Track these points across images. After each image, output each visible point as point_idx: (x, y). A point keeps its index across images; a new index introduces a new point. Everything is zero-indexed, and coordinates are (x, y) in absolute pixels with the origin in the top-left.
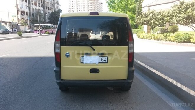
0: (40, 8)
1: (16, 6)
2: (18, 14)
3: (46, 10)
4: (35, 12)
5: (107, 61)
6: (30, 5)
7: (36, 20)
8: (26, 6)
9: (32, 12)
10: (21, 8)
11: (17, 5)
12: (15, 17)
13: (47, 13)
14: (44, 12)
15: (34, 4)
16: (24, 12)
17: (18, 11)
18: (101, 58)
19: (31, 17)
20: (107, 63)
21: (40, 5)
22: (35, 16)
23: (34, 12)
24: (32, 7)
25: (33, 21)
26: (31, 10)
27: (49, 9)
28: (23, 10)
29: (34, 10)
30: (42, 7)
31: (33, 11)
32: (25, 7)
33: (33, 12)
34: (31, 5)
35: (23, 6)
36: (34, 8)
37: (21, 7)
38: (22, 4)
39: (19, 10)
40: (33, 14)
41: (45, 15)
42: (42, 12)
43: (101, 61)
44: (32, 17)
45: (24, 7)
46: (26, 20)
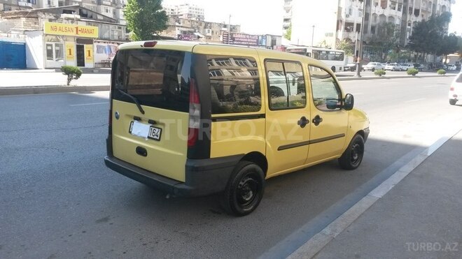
0: (393, 13)
1: (337, 11)
2: (338, 29)
3: (408, 16)
4: (379, 24)
5: (158, 138)
6: (368, 9)
7: (378, 41)
8: (360, 10)
9: (371, 22)
10: (347, 16)
11: (340, 9)
12: (331, 35)
13: (409, 25)
14: (404, 21)
15: (379, 4)
16: (352, 24)
17: (339, 22)
18: (153, 129)
19: (367, 35)
20: (159, 140)
21: (395, 4)
22: (376, 33)
23: (377, 22)
24: (372, 13)
25: (371, 43)
26: (371, 18)
27: (417, 12)
28: (350, 19)
29: (378, 18)
30: (399, 10)
31: (375, 20)
32: (357, 12)
33: (374, 24)
34: (373, 7)
35: (353, 12)
36: (379, 14)
37: (347, 13)
38: (351, 6)
39: (341, 21)
40: (373, 28)
41: (403, 29)
42: (397, 22)
43: (152, 136)
44: (370, 34)
45: (355, 12)
46: (353, 41)
